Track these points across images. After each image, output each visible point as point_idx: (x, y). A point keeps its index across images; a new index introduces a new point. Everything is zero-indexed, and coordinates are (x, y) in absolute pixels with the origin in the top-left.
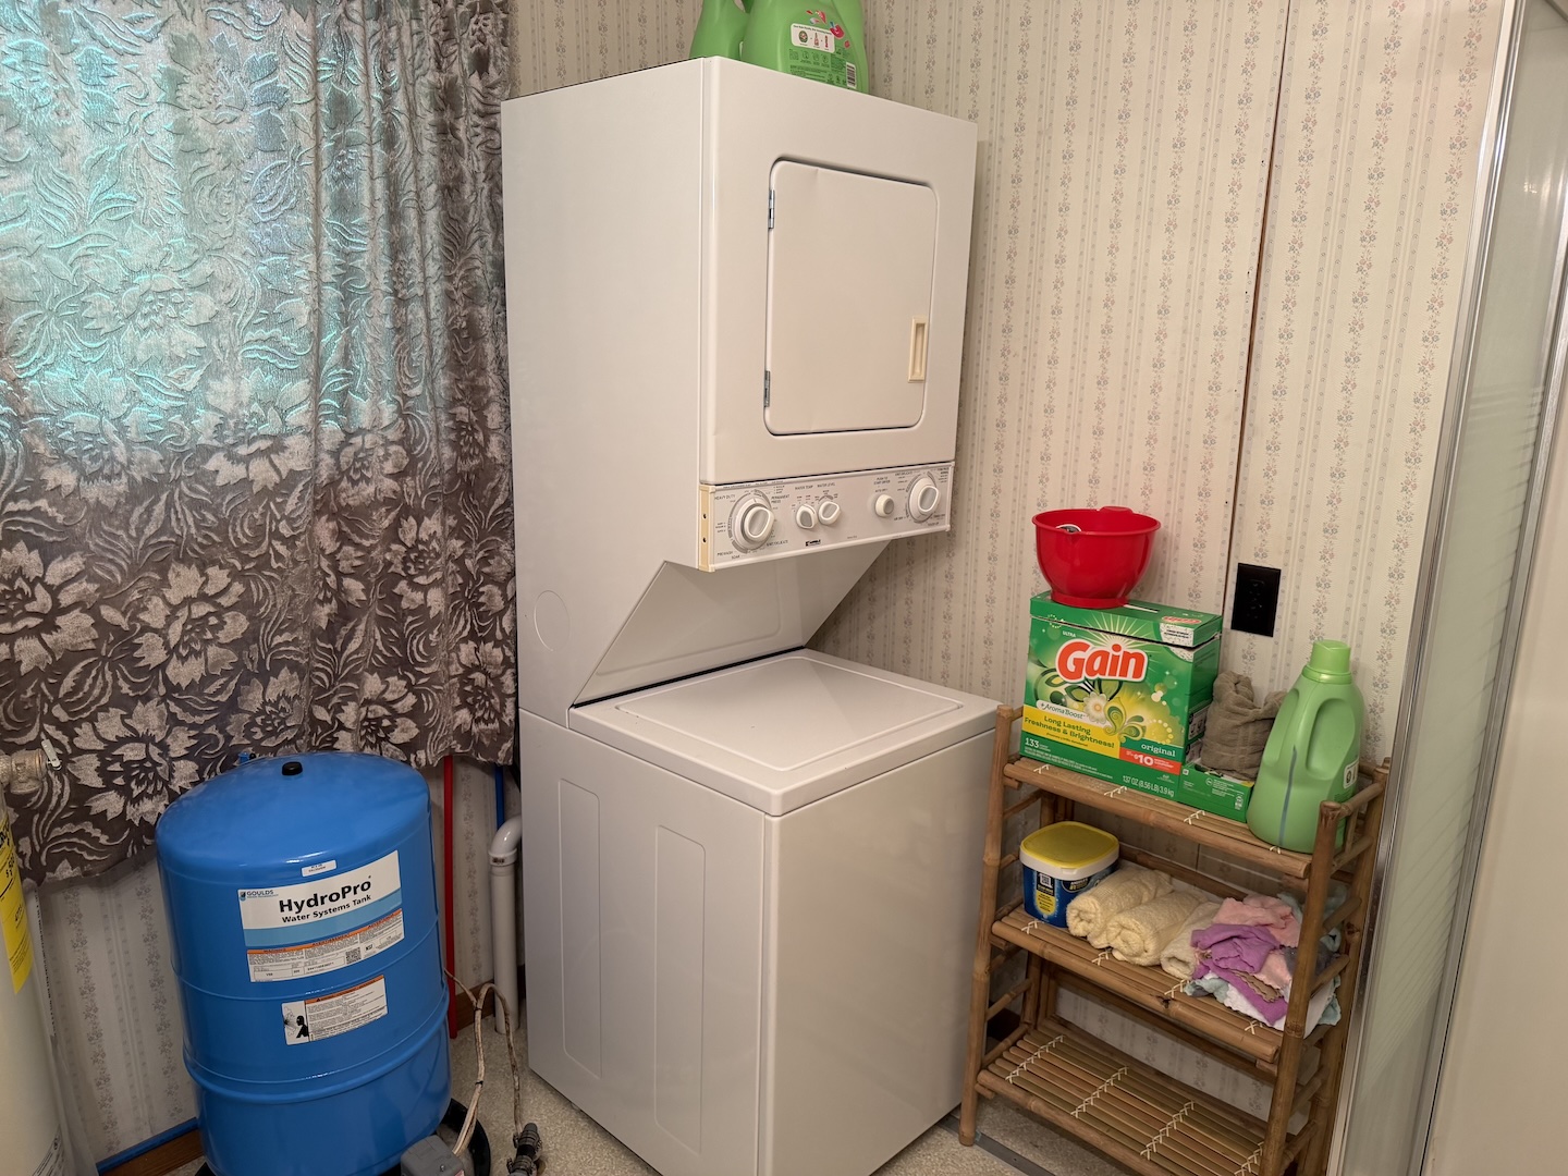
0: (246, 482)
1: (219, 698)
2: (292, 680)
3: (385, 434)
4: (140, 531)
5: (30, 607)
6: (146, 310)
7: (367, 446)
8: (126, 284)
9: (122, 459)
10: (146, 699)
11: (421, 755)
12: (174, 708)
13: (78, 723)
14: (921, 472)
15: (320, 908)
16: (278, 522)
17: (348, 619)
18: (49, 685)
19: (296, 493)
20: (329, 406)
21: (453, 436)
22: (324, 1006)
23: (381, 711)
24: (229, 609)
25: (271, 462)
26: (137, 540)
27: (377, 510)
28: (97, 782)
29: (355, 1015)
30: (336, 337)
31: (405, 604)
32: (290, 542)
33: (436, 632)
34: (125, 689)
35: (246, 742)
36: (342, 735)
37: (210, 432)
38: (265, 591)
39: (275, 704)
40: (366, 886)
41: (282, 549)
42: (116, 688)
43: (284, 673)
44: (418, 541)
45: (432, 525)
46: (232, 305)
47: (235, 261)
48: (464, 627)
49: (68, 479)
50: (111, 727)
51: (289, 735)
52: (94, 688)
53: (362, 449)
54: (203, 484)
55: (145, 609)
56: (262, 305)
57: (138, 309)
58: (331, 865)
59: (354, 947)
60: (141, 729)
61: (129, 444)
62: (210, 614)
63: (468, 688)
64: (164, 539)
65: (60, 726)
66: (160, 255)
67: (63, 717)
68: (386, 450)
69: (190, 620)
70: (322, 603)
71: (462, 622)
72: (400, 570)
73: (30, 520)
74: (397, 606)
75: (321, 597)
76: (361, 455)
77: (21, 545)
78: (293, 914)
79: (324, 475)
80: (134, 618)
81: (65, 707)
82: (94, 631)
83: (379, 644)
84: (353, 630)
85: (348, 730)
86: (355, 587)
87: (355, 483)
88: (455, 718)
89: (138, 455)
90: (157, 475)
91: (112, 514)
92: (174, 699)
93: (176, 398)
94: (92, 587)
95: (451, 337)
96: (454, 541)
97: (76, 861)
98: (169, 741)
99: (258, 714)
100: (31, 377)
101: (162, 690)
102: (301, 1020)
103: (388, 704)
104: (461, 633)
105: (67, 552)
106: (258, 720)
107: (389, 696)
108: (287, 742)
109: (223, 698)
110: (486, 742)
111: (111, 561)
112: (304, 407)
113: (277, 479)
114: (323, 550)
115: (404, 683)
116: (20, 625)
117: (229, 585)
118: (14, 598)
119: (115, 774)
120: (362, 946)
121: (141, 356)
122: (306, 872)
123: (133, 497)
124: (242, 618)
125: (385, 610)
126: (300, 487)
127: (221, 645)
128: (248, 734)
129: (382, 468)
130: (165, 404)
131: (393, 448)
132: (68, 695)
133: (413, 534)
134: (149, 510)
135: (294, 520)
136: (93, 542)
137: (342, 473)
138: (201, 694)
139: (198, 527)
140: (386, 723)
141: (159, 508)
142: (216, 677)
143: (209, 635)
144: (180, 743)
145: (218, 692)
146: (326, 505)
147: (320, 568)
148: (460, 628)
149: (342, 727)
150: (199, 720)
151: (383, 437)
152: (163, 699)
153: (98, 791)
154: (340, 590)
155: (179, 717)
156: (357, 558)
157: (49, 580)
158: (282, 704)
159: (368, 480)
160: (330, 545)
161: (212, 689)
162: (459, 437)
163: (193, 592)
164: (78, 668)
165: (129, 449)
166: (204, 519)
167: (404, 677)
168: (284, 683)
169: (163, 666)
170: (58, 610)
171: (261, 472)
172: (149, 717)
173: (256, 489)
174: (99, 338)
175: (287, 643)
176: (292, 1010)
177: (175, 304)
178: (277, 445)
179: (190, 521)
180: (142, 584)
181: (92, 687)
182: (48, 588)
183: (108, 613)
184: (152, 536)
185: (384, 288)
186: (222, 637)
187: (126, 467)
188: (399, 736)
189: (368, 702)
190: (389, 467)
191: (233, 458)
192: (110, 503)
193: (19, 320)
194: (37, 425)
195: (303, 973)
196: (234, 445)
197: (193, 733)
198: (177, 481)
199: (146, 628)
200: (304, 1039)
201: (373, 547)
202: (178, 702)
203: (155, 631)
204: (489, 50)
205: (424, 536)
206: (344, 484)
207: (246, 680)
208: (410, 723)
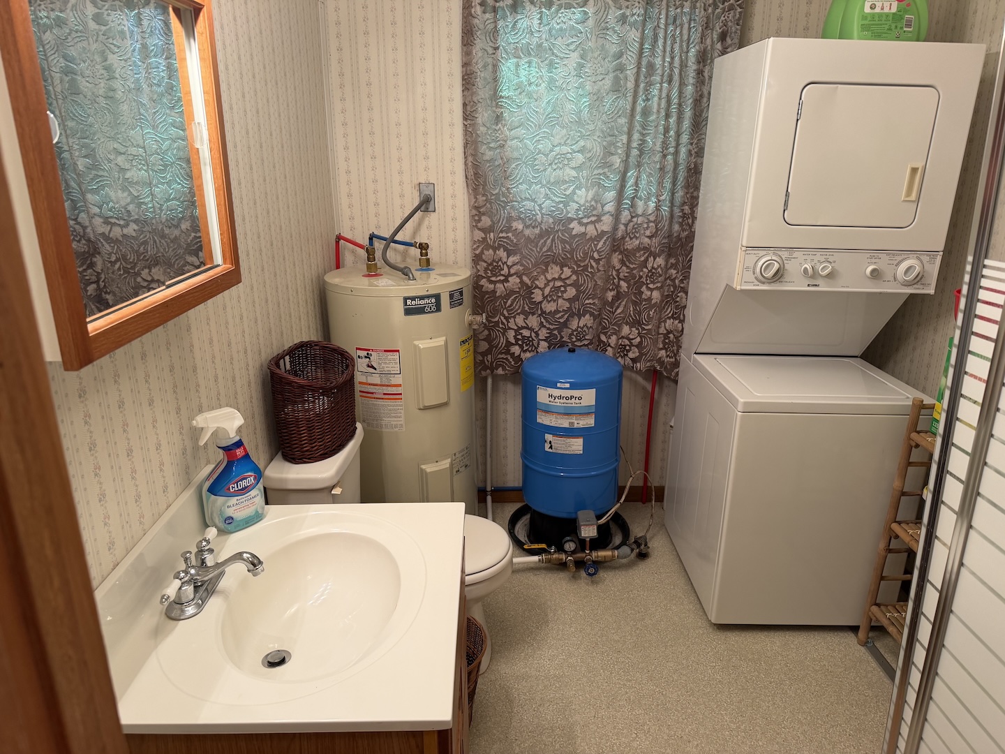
0: (584, 234)
1: (560, 320)
2: (590, 320)
3: (649, 217)
4: (541, 249)
5: (502, 272)
6: (556, 161)
7: (639, 222)
8: (551, 151)
9: (539, 220)
10: (533, 314)
11: (638, 365)
12: (543, 320)
13: (510, 318)
14: (911, 256)
15: (562, 401)
16: (594, 252)
17: (619, 299)
18: (504, 302)
19: (603, 241)
20: (627, 204)
21: (680, 220)
22: (559, 440)
23: (627, 342)
24: (569, 285)
25: (595, 226)
26: (539, 253)
27: (639, 252)
28: (513, 341)
29: (569, 449)
30: (634, 172)
31: (644, 296)
32: (597, 261)
33: (653, 311)
34: (527, 308)
35: (569, 341)
36: (609, 348)
37: (573, 212)
38: (585, 280)
39: (582, 328)
40: (580, 398)
41: (594, 264)
42: (524, 307)
43: (587, 316)
44: (653, 268)
45: (660, 261)
46: (590, 159)
47: (594, 140)
48: (670, 312)
49: (520, 227)
50: (520, 320)
51: (586, 342)
52: (516, 306)
53: (636, 224)
54: (567, 233)
55: (538, 279)
56: (601, 159)
57: (554, 161)
58: (568, 385)
59: (572, 421)
60: (530, 326)
61: (542, 214)
62: (561, 286)
63: (667, 341)
64: (549, 253)
65: (505, 318)
66: (565, 139)
67: (507, 315)
68: (648, 225)
69: (553, 287)
70: (611, 290)
71: (669, 310)
72: (644, 281)
73: (505, 240)
74: (641, 296)
75: (611, 288)
76: (636, 226)
77: (502, 249)
78: (552, 400)
79: (620, 234)
80: (533, 282)
81: (508, 311)
82: (519, 285)
83: (632, 312)
84: (620, 304)
85: (611, 347)
86: (623, 284)
87: (631, 239)
88: (658, 354)
89: (545, 219)
90: (550, 228)
91: (533, 241)
92: (543, 316)
93: (562, 198)
94: (521, 268)
95: (688, 172)
96: (672, 271)
97: (504, 369)
98: (539, 332)
99: (575, 331)
100: (514, 188)
101: (540, 312)
102: (550, 442)
103: (630, 340)
104: (668, 314)
105: (515, 254)
106: (575, 333)
107: (631, 337)
108: (584, 345)
109: (562, 320)
110: (668, 367)
111: (529, 259)
112: (612, 203)
113: (596, 234)
114: (614, 267)
115: (637, 332)
116: (498, 279)
117: (571, 276)
118: (498, 268)
119: (519, 339)
120: (576, 422)
121: (552, 180)
122: (559, 385)
123: (541, 236)
124: (574, 290)
125: (636, 298)
126: (605, 238)
127: (564, 299)
128: (570, 338)
129: (645, 233)
130: (557, 200)
131: (651, 224)
132: (509, 307)
133: (651, 265)
134: (545, 242)
135: (601, 252)
136: (525, 251)
137: (627, 234)
138: (554, 317)
139: (563, 250)
140: (628, 348)
141: (549, 241)
142: (560, 312)
143: (560, 295)
144: (543, 333)
145: (560, 318)
146: (619, 248)
147: (612, 275)
148: (668, 312)
149: (609, 345)
150: (552, 327)
151: (648, 219)
152: (539, 315)
153: (513, 344)
154: (618, 286)
155: (544, 324)
156: (627, 272)
157: (508, 263)
158: (585, 329)
159: (637, 238)
160: (618, 266)
161: (557, 316)
162: (683, 221)
163: (557, 276)
164: (513, 298)
165: (542, 217)
166: (565, 248)
167: (637, 329)
168: (587, 320)
169: (541, 303)
170: (510, 275)
171: (591, 230)
172: (533, 321)
173: (588, 237)
174: (539, 173)
175: (590, 304)
176: (549, 437)
177: (568, 159)
178: (599, 220)
179: (560, 247)
180: (538, 269)
181: (516, 305)
182: (508, 266)
183: (525, 278)
184: (545, 252)
185: (659, 149)
186: (565, 296)
187: (540, 224)
188: (631, 355)
189: (623, 337)
190: (648, 233)
191: (581, 224)
192: (532, 237)
193: (513, 166)
194: (513, 206)
195: (553, 424)
196: (582, 218)
197: (548, 331)
198: (557, 231)
199: (537, 287)
200: (550, 450)
201: (634, 268)
202: (545, 318)
203: (540, 288)
204: (728, 30)
205: (655, 266)
206: (627, 239)
207: (572, 315)
208: (636, 350)
